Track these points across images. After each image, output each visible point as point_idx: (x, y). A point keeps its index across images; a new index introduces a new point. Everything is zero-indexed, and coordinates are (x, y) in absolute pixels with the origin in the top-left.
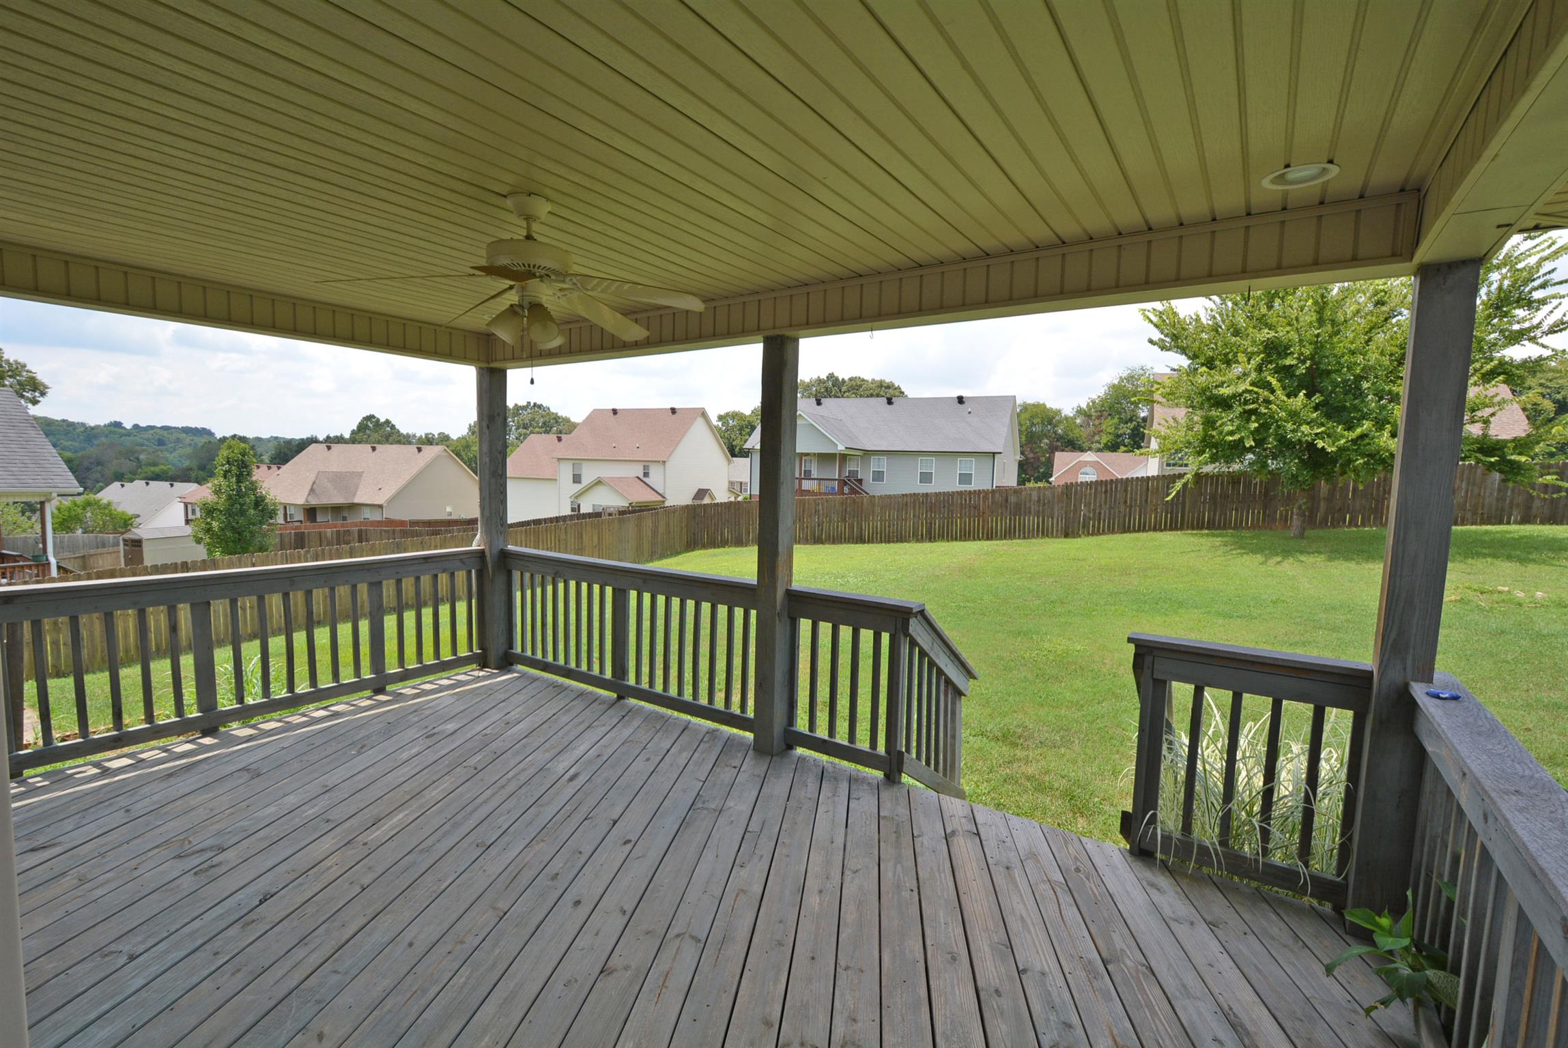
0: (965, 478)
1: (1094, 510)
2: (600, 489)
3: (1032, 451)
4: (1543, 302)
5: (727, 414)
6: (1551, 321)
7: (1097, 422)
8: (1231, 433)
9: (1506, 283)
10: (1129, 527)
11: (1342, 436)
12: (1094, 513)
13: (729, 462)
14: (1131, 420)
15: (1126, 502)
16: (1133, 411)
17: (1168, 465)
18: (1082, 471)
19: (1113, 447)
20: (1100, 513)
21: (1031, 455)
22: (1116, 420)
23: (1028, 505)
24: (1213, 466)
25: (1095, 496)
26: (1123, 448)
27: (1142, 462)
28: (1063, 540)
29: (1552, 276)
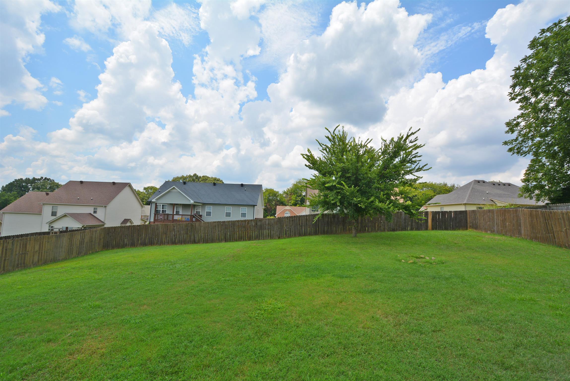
0: (244, 215)
1: (289, 228)
2: (65, 219)
3: (269, 205)
4: (415, 162)
5: (148, 187)
6: (417, 168)
7: (290, 196)
8: (333, 200)
9: (404, 156)
10: (301, 234)
11: (366, 202)
12: (289, 229)
13: (142, 207)
14: (300, 196)
15: (300, 224)
16: (301, 193)
17: (312, 211)
18: (286, 212)
19: (295, 205)
20: (291, 229)
21: (269, 207)
22: (296, 196)
23: (265, 226)
24: (328, 211)
25: (289, 222)
26: (298, 205)
27: (304, 210)
28: (278, 240)
29: (417, 154)
